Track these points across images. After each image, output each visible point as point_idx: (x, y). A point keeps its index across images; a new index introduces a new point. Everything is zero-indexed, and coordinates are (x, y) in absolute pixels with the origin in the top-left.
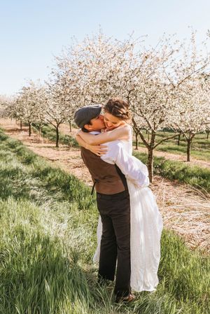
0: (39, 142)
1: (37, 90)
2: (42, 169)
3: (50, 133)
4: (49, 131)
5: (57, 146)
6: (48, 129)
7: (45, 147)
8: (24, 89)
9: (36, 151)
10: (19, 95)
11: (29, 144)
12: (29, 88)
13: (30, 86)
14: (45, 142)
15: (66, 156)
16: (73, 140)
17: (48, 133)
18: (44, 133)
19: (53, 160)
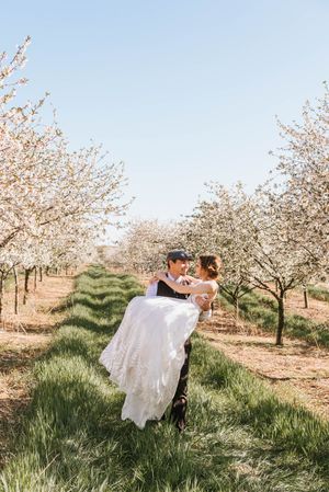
0: (234, 330)
1: (235, 208)
2: (254, 403)
3: (258, 309)
4: (254, 305)
5: (279, 343)
6: (253, 300)
7: (249, 344)
8: (204, 206)
9: (232, 355)
10: (191, 220)
11: (212, 336)
12: (217, 206)
13: (218, 200)
14: (249, 333)
15: (306, 372)
16: (316, 328)
17: (253, 309)
18: (243, 307)
19: (274, 380)
